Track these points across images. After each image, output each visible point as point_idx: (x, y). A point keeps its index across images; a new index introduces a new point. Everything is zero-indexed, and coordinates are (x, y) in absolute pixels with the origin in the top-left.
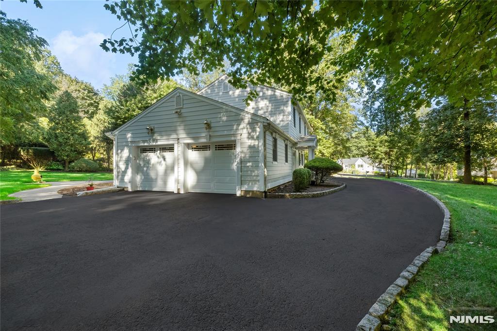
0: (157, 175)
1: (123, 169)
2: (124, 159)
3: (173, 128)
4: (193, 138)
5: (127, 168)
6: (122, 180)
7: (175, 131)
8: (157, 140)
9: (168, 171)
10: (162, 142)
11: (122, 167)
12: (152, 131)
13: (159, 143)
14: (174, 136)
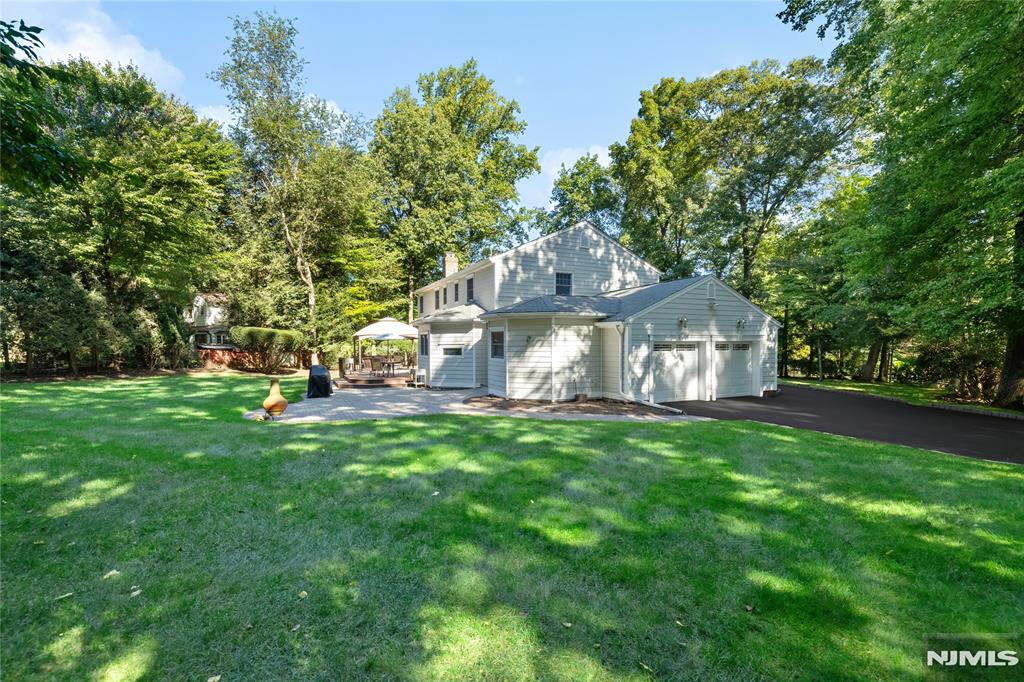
0: (673, 381)
1: (640, 375)
2: (641, 359)
3: (705, 323)
4: (726, 337)
5: (645, 373)
6: (638, 391)
7: (707, 326)
8: (687, 336)
9: (688, 376)
10: (693, 338)
11: (638, 371)
12: (681, 324)
13: (689, 339)
14: (706, 333)
